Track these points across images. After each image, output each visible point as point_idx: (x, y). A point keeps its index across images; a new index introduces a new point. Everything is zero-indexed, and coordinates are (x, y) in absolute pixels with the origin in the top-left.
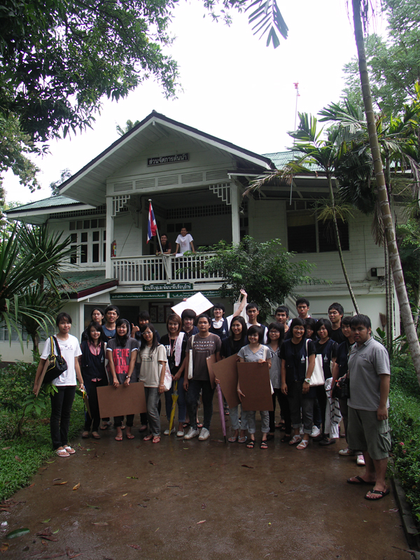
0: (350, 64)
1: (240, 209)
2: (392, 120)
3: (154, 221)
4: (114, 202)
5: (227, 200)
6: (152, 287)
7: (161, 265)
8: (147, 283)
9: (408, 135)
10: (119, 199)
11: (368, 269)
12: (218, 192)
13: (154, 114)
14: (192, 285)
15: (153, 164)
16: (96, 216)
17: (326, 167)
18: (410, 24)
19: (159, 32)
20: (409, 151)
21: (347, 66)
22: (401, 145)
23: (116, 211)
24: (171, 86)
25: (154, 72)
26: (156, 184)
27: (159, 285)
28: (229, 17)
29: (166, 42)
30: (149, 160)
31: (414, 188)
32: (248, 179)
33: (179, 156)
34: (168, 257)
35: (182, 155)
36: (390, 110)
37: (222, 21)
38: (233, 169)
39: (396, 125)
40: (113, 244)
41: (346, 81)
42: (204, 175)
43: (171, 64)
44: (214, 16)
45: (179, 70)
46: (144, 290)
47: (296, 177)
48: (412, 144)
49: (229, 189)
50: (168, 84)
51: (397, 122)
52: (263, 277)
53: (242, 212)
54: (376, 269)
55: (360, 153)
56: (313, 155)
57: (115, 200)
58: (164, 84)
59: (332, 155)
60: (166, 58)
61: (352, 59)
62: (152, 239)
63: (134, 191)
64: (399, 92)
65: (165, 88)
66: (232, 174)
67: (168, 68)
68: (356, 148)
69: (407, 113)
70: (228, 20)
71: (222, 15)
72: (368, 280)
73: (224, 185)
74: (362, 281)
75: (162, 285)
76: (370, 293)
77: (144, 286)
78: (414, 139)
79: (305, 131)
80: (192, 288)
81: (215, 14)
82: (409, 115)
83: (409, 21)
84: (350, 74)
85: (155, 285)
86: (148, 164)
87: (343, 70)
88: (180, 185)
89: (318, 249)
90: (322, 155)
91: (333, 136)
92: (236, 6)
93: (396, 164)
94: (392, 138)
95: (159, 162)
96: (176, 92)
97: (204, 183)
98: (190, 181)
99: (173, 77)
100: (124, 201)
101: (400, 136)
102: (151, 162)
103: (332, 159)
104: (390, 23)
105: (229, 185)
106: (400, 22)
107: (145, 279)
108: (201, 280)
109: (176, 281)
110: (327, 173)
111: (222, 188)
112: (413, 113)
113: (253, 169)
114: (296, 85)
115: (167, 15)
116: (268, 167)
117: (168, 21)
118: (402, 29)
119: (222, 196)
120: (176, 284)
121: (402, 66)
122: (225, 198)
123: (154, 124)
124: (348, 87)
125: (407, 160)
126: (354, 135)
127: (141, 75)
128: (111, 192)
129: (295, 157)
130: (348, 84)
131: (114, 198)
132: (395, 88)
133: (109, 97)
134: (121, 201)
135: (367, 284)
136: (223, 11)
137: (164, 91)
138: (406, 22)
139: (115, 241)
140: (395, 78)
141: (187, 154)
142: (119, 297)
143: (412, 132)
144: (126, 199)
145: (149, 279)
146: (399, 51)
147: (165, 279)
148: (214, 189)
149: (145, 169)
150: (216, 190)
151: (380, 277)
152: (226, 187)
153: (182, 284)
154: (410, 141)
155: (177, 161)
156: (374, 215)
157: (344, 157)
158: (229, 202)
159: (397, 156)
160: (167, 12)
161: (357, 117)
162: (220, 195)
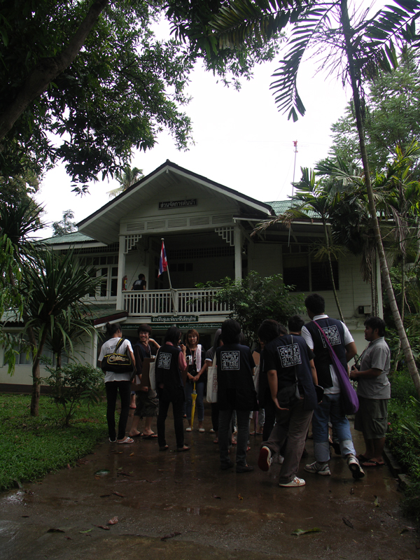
0: (338, 124)
1: (242, 250)
2: (377, 176)
3: (166, 258)
4: (126, 241)
5: (230, 242)
6: (160, 319)
7: (168, 299)
8: (155, 315)
9: (391, 188)
10: (131, 238)
11: (356, 307)
12: (223, 235)
13: (168, 163)
14: (197, 317)
15: (164, 208)
16: (105, 253)
17: (322, 214)
18: (389, 92)
19: (177, 93)
20: (391, 202)
21: (335, 126)
22: (385, 196)
23: (128, 249)
24: (184, 139)
25: (170, 126)
26: (167, 226)
27: (166, 317)
28: (238, 84)
29: (182, 102)
30: (160, 203)
31: (396, 232)
32: (250, 223)
33: (187, 201)
34: (175, 291)
35: (190, 200)
36: (373, 166)
37: (232, 86)
38: (237, 214)
39: (381, 180)
40: (124, 279)
41: (334, 139)
42: (211, 219)
43: (185, 120)
44: (226, 83)
45: (192, 126)
46: (152, 321)
47: (294, 222)
48: (394, 197)
49: (232, 232)
50: (181, 137)
51: (382, 178)
52: (266, 307)
53: (244, 253)
54: (363, 307)
55: (351, 202)
56: (311, 203)
57: (128, 238)
58: (177, 137)
59: (327, 204)
60: (181, 115)
61: (339, 120)
62: (162, 274)
63: (146, 231)
64: (382, 151)
65: (178, 140)
66: (237, 218)
67: (181, 124)
68: (348, 198)
69: (389, 169)
70: (238, 86)
71: (233, 82)
72: (356, 317)
73: (228, 229)
74: (351, 318)
75: (169, 317)
76: (358, 329)
77: (152, 318)
78: (395, 192)
79: (305, 183)
80: (197, 320)
81: (227, 80)
82: (391, 171)
83: (388, 90)
84: (337, 133)
85: (163, 317)
86: (160, 207)
87: (331, 129)
88: (188, 227)
89: (311, 289)
90: (318, 203)
91: (328, 188)
92: (245, 75)
93: (381, 214)
94: (378, 190)
95: (170, 206)
96: (188, 144)
97: (211, 226)
98: (198, 224)
99: (185, 132)
100: (136, 240)
101: (384, 189)
102: (162, 205)
103: (327, 207)
104: (372, 90)
105: (232, 228)
106: (380, 90)
107: (153, 312)
108: (205, 313)
109: (182, 313)
110: (323, 220)
111: (227, 231)
112: (395, 170)
113: (256, 215)
114: (295, 143)
115: (185, 79)
116: (269, 213)
117: (185, 84)
118: (382, 96)
119: (226, 238)
120: (183, 316)
121: (384, 128)
122: (229, 240)
123: (167, 172)
124: (335, 144)
125: (390, 209)
126: (345, 187)
127: (156, 128)
128: (124, 231)
129: (295, 205)
130: (336, 142)
131: (126, 237)
132: (378, 147)
133: (137, 148)
134: (133, 240)
135: (355, 321)
136: (234, 79)
137: (177, 143)
138: (386, 91)
139: (126, 276)
140: (378, 138)
141: (195, 200)
142: (128, 327)
143: (394, 186)
144: (138, 238)
145: (157, 312)
146: (381, 115)
147: (172, 312)
148: (219, 231)
149: (156, 211)
150: (221, 233)
151: (366, 314)
152: (230, 230)
153: (189, 316)
154: (392, 194)
155: (186, 206)
156: (362, 256)
157: (336, 206)
158: (233, 243)
159: (381, 206)
160: (185, 77)
161: (348, 172)
162: (225, 237)
